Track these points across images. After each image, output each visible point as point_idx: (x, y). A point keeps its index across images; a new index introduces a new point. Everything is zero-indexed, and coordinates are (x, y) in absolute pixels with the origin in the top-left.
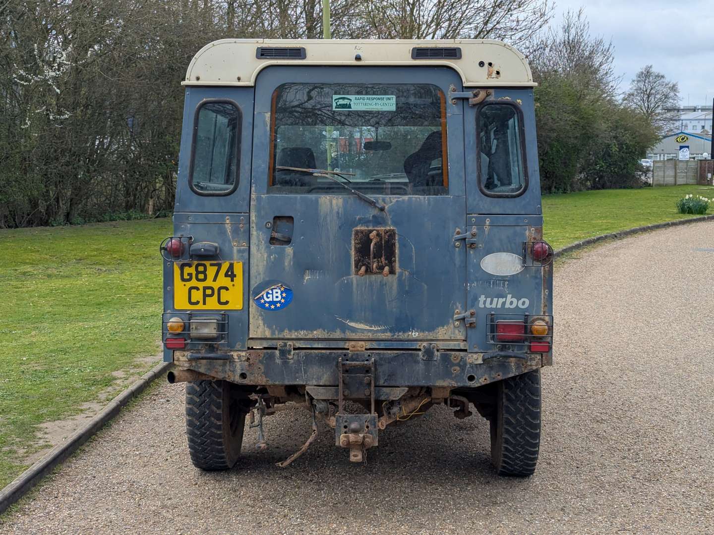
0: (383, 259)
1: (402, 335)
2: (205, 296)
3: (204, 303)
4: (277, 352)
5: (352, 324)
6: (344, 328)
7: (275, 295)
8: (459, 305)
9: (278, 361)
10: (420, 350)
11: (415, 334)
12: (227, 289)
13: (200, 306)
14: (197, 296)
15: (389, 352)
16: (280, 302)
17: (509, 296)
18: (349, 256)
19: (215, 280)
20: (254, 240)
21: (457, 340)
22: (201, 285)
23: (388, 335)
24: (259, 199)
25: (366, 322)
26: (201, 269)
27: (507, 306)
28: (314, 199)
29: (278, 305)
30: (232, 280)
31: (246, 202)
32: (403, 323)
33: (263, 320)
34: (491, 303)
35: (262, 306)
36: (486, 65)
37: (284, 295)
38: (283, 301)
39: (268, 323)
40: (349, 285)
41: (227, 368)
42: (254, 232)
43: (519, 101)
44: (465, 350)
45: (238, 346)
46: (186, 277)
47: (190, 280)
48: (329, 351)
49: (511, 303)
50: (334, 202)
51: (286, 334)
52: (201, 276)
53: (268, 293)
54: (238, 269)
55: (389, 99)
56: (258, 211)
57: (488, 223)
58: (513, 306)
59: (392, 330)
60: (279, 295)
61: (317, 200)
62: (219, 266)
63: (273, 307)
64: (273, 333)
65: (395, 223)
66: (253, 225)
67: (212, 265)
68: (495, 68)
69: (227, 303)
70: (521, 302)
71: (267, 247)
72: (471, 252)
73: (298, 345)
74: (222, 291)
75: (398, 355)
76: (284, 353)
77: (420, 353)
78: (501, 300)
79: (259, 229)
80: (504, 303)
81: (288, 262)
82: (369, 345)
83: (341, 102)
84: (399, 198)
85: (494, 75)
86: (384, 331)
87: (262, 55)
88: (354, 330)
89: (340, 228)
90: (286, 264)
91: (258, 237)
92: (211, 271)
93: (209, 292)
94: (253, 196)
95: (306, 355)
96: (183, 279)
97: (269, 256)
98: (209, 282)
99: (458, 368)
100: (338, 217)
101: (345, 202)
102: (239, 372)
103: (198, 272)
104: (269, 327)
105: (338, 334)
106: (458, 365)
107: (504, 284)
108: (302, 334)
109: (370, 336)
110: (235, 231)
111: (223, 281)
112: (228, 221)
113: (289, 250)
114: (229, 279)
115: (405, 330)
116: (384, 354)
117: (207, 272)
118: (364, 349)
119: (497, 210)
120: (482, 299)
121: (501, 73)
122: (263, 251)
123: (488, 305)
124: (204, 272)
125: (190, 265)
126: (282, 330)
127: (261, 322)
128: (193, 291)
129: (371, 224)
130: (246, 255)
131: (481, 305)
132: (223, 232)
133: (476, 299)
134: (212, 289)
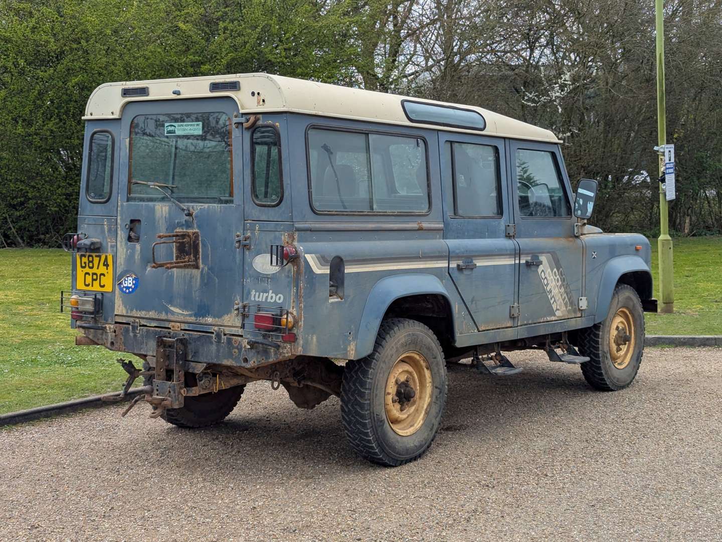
0: (192, 256)
1: (202, 320)
2: (93, 280)
3: (92, 286)
4: (131, 327)
5: (172, 308)
6: (168, 311)
7: (129, 281)
8: (238, 298)
9: (131, 334)
10: (213, 333)
11: (210, 320)
12: (104, 275)
13: (90, 288)
14: (89, 279)
15: (195, 333)
16: (131, 287)
17: (271, 291)
18: (173, 252)
19: (98, 268)
20: (119, 239)
21: (237, 327)
22: (91, 271)
23: (192, 319)
24: (122, 205)
25: (181, 307)
26: (91, 259)
27: (269, 300)
28: (152, 206)
29: (131, 290)
30: (107, 269)
31: (115, 209)
32: (202, 311)
33: (122, 300)
34: (259, 297)
35: (121, 289)
36: (256, 94)
37: (134, 282)
38: (133, 287)
39: (125, 304)
40: (172, 276)
41: (104, 337)
42: (119, 232)
43: (277, 124)
44: (241, 336)
45: (110, 321)
46: (83, 265)
47: (84, 267)
48: (160, 329)
49: (272, 298)
50: (164, 208)
51: (135, 313)
52: (91, 265)
53: (125, 280)
54: (110, 261)
55: (198, 125)
56: (122, 216)
57: (257, 228)
58: (273, 301)
59: (196, 315)
60: (131, 282)
61: (154, 206)
62: (100, 257)
63: (127, 291)
64: (127, 312)
65: (199, 227)
66: (119, 226)
67: (96, 256)
68: (262, 98)
69: (103, 286)
70: (278, 297)
71: (126, 244)
72: (247, 253)
73: (143, 322)
74: (102, 276)
75: (201, 337)
76: (134, 328)
77: (214, 335)
78: (265, 295)
79: (122, 230)
80: (267, 297)
81: (137, 256)
82: (184, 326)
83: (170, 128)
84: (202, 206)
85: (261, 102)
86: (190, 316)
87: (125, 94)
88: (173, 313)
89: (167, 229)
90: (136, 257)
91: (122, 235)
92: (96, 260)
93: (95, 277)
94: (119, 204)
95: (148, 331)
96: (82, 267)
97: (127, 251)
98: (95, 270)
99: (236, 350)
100: (166, 222)
101: (170, 209)
102: (110, 341)
103: (89, 262)
104: (125, 307)
105: (163, 316)
106: (237, 348)
107: (267, 281)
108: (143, 314)
109: (182, 318)
110: (110, 230)
111: (102, 269)
112: (105, 223)
113: (138, 247)
114: (105, 267)
115: (204, 316)
116: (192, 335)
117: (94, 262)
118: (179, 329)
119: (263, 218)
120: (253, 293)
121: (265, 101)
122: (123, 246)
123: (257, 299)
124: (92, 262)
125: (84, 256)
126: (132, 310)
127: (121, 302)
128: (87, 276)
129: (184, 227)
130: (115, 249)
131: (253, 299)
132: (103, 231)
133: (249, 293)
134: (96, 274)
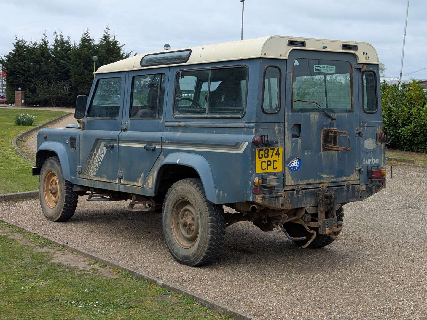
0: (332, 143)
1: (339, 179)
2: (268, 165)
3: (268, 169)
4: (295, 192)
5: (323, 175)
6: (320, 177)
7: (295, 163)
8: (357, 164)
9: (295, 196)
10: (344, 186)
11: (343, 178)
12: (276, 161)
13: (266, 171)
14: (265, 165)
15: (334, 188)
16: (297, 166)
17: (373, 158)
18: (321, 142)
19: (271, 157)
20: (286, 136)
21: (357, 180)
22: (266, 160)
23: (334, 180)
24: (288, 115)
25: (328, 174)
26: (266, 151)
27: (372, 163)
28: (308, 115)
29: (296, 168)
30: (278, 157)
31: (283, 117)
32: (340, 174)
33: (291, 176)
34: (367, 162)
35: (290, 168)
36: (365, 54)
37: (298, 163)
38: (298, 166)
39: (293, 178)
40: (320, 156)
41: (276, 202)
42: (287, 132)
43: (375, 70)
44: (359, 184)
45: (281, 191)
46: (261, 156)
47: (262, 158)
48: (313, 189)
49: (373, 161)
50: (316, 116)
51: (300, 182)
52: (266, 155)
53: (292, 162)
54: (281, 152)
55: (333, 67)
56: (288, 121)
57: (366, 125)
58: (374, 163)
59: (336, 177)
60: (296, 163)
61: (309, 115)
62: (273, 149)
63: (294, 169)
64: (295, 183)
65: (337, 126)
66: (286, 128)
67: (271, 149)
68: (368, 56)
69: (276, 168)
70: (376, 161)
71: (292, 140)
72: (361, 139)
73: (303, 187)
74: (275, 162)
75: (338, 189)
76: (298, 192)
77: (345, 187)
78: (370, 160)
79: (288, 130)
80: (371, 161)
81: (299, 147)
82: (329, 185)
83: (317, 68)
84: (337, 114)
85: (367, 58)
86: (333, 178)
87: (290, 44)
88: (323, 178)
89: (318, 129)
90: (298, 147)
91: (288, 134)
92: (270, 152)
93: (269, 163)
94: (286, 114)
95: (306, 192)
96: (259, 158)
97: (292, 144)
98: (269, 159)
99: (357, 193)
100: (317, 124)
101: (319, 116)
102: (281, 203)
103: (265, 153)
104: (293, 179)
105: (318, 181)
106: (357, 191)
107: (371, 153)
108: (305, 182)
109: (329, 180)
110: (279, 131)
111: (275, 157)
112: (276, 127)
113: (299, 140)
114: (277, 156)
115: (341, 177)
116: (333, 189)
117: (269, 153)
118: (326, 187)
119: (368, 120)
120: (364, 160)
121: (370, 58)
122: (290, 141)
123: (366, 163)
124: (268, 153)
125: (262, 150)
126: (297, 181)
127: (290, 177)
128: (263, 163)
129: (328, 127)
130: (283, 144)
131: (364, 163)
132: (274, 132)
133: (362, 160)
134: (270, 161)
